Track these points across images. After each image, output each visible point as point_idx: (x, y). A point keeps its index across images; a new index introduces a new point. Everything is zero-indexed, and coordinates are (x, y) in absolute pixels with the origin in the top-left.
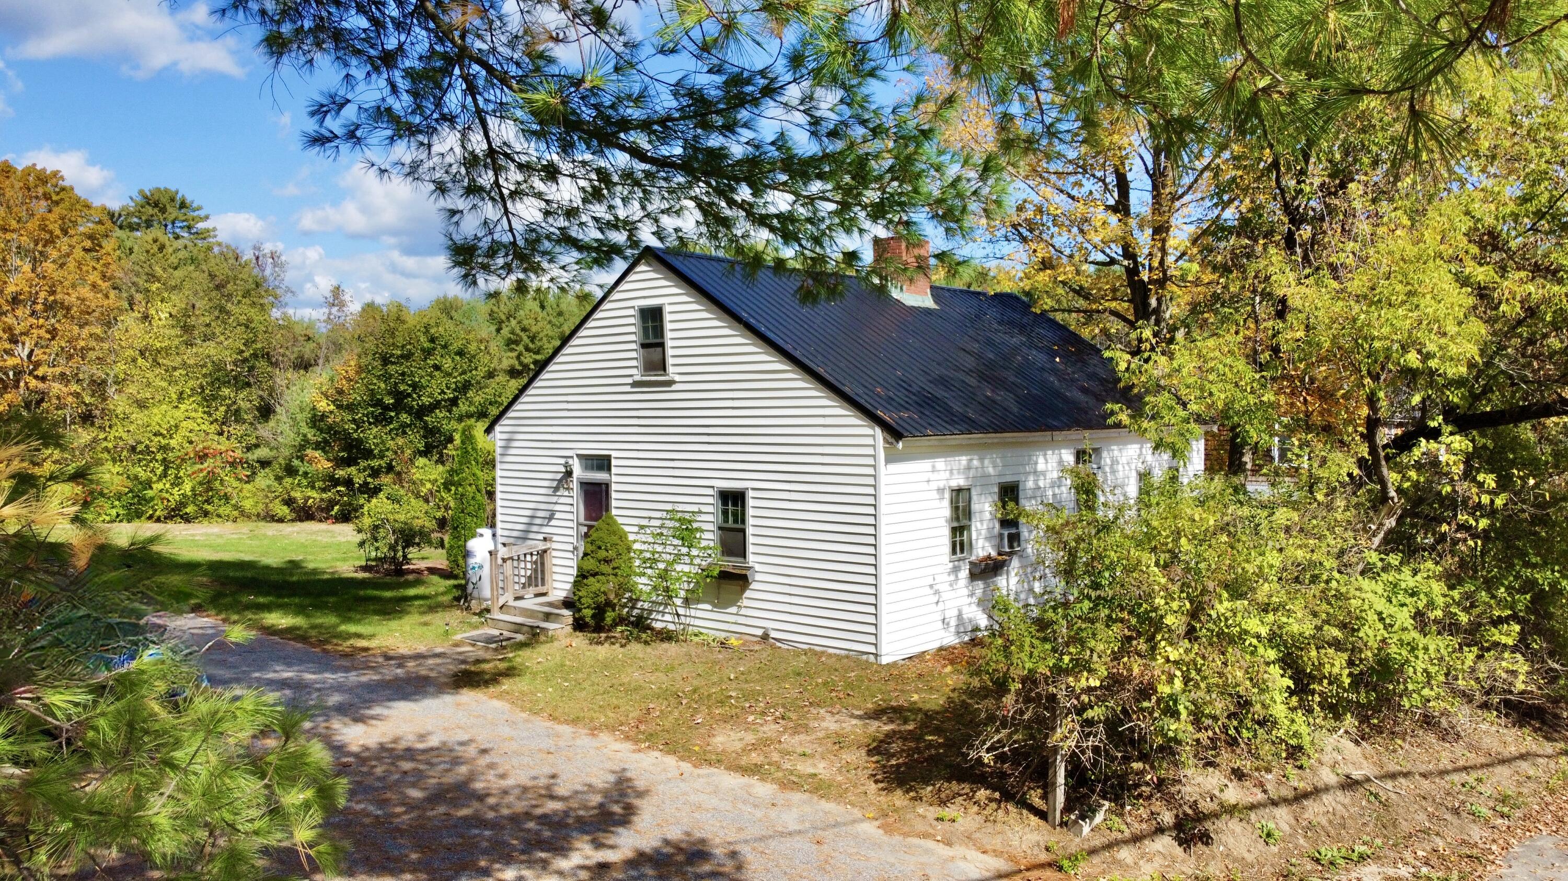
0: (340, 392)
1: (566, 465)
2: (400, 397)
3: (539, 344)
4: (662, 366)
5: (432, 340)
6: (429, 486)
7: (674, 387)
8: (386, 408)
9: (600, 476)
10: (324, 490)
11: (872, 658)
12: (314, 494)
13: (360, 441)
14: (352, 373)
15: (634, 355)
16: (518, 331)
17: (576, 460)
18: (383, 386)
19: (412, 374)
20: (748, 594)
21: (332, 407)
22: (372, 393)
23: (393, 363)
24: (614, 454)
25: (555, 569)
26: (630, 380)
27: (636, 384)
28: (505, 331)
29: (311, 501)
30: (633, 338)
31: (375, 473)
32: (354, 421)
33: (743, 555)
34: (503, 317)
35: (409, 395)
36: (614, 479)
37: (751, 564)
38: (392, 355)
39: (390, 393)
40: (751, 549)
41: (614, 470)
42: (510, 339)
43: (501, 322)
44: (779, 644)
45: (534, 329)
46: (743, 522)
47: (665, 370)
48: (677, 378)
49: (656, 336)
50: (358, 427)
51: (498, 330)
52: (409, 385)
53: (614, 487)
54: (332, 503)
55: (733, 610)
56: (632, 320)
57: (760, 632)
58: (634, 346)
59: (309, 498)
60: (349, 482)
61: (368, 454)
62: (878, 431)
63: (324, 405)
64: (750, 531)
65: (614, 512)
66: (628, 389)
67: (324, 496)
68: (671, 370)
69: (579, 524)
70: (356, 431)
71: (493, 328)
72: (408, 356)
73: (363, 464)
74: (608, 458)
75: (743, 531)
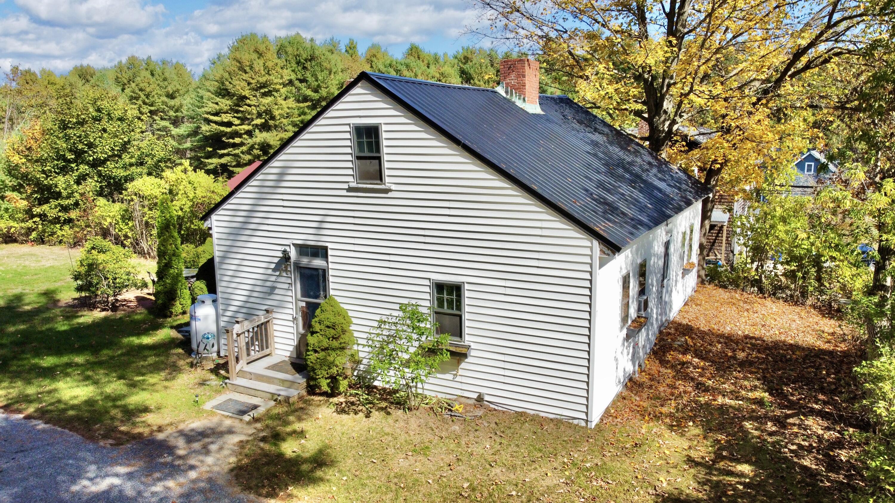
0: (29, 149)
1: (284, 252)
2: (79, 155)
3: (152, 99)
4: (379, 176)
5: (99, 110)
6: (109, 220)
7: (390, 195)
8: (69, 161)
9: (318, 263)
10: (23, 221)
11: (583, 424)
12: (15, 224)
13: (49, 188)
14: (38, 136)
15: (350, 165)
16: (137, 91)
17: (293, 248)
18: (64, 145)
19: (87, 136)
20: (463, 365)
21: (24, 160)
22: (58, 151)
23: (71, 128)
24: (330, 246)
25: (276, 334)
26: (346, 186)
27: (350, 189)
28: (127, 91)
29: (13, 230)
30: (349, 150)
31: (65, 209)
32: (43, 172)
33: (460, 334)
34: (126, 81)
35: (86, 152)
36: (331, 266)
37: (467, 343)
38: (70, 122)
39: (70, 151)
40: (466, 331)
41: (330, 259)
42: (132, 96)
43: (124, 84)
44: (492, 406)
45: (148, 90)
46: (459, 308)
47: (381, 179)
48: (393, 187)
49: (371, 150)
50: (48, 176)
51: (123, 90)
52: (86, 145)
53: (331, 272)
54: (30, 230)
55: (449, 376)
56: (348, 136)
57: (475, 396)
58: (349, 158)
59: (11, 227)
60: (43, 216)
61: (58, 195)
62: (596, 243)
63: (16, 159)
64: (466, 316)
65: (332, 292)
66: (344, 193)
67: (23, 225)
68: (387, 180)
69: (297, 300)
70: (46, 179)
71: (119, 89)
72: (81, 123)
73: (53, 203)
74: (325, 249)
75: (460, 316)
